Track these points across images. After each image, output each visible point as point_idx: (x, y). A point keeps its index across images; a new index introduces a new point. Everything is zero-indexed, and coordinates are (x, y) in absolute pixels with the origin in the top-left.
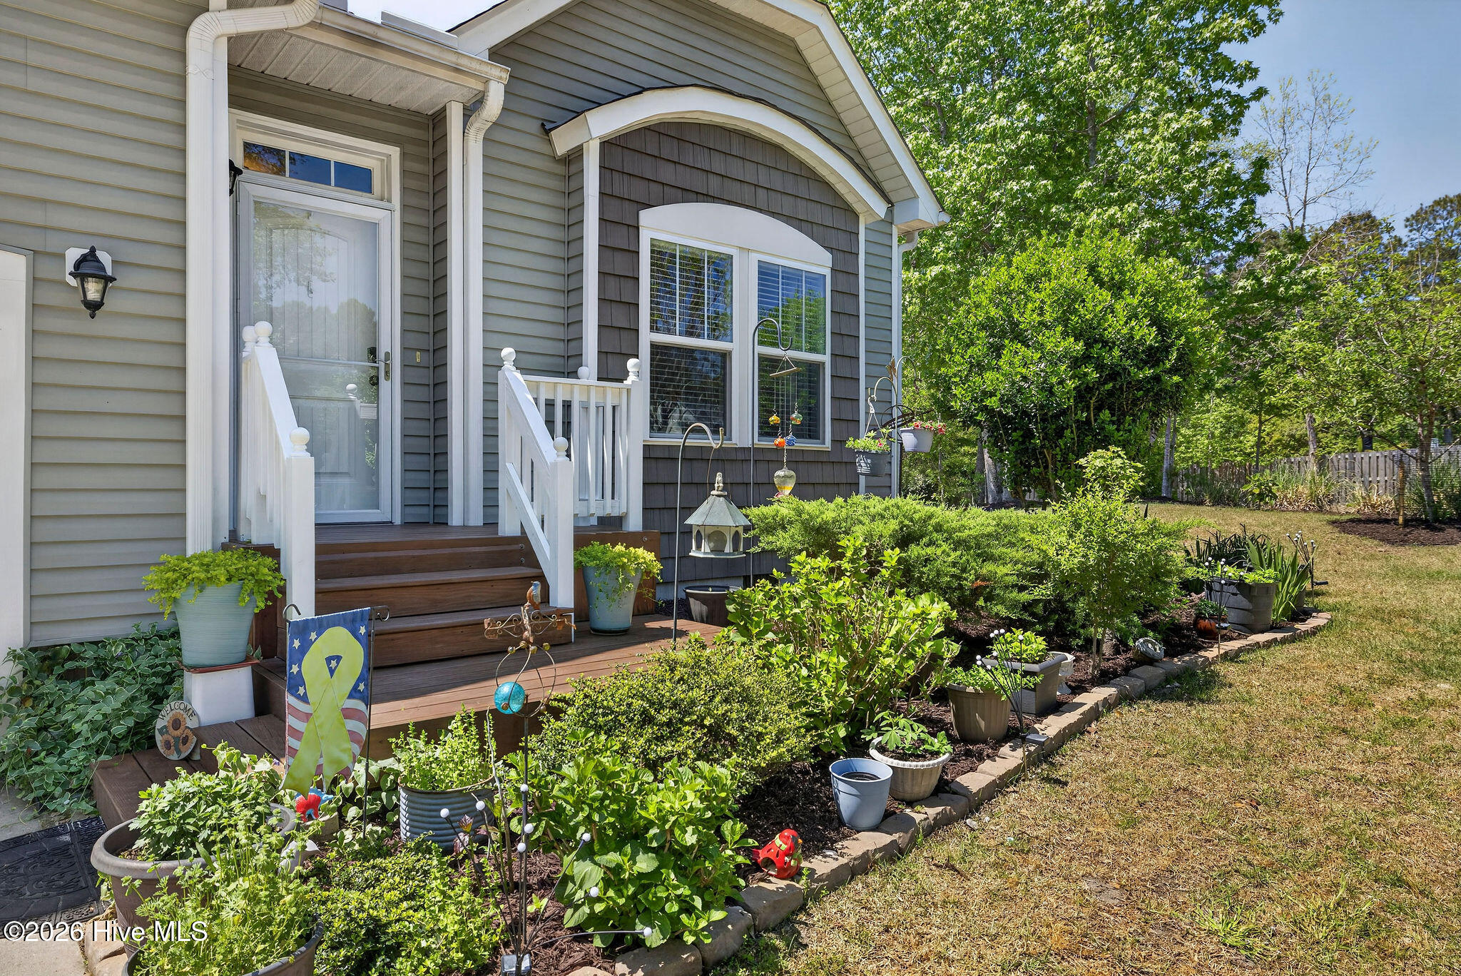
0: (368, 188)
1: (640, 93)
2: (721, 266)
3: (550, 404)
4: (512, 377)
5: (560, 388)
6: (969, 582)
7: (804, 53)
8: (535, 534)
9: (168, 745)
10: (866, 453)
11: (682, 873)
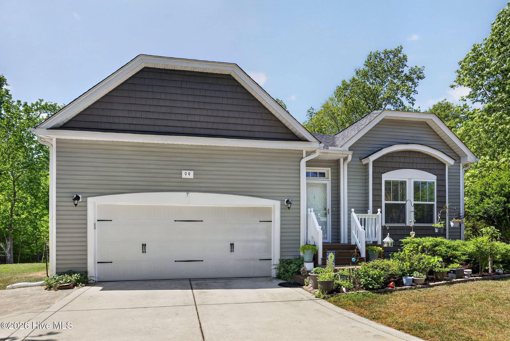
0: (324, 176)
1: (381, 149)
2: (403, 183)
3: (361, 219)
4: (354, 215)
5: (363, 216)
6: (449, 254)
7: (429, 124)
8: (358, 244)
9: (303, 273)
10: (437, 228)
11: (374, 281)
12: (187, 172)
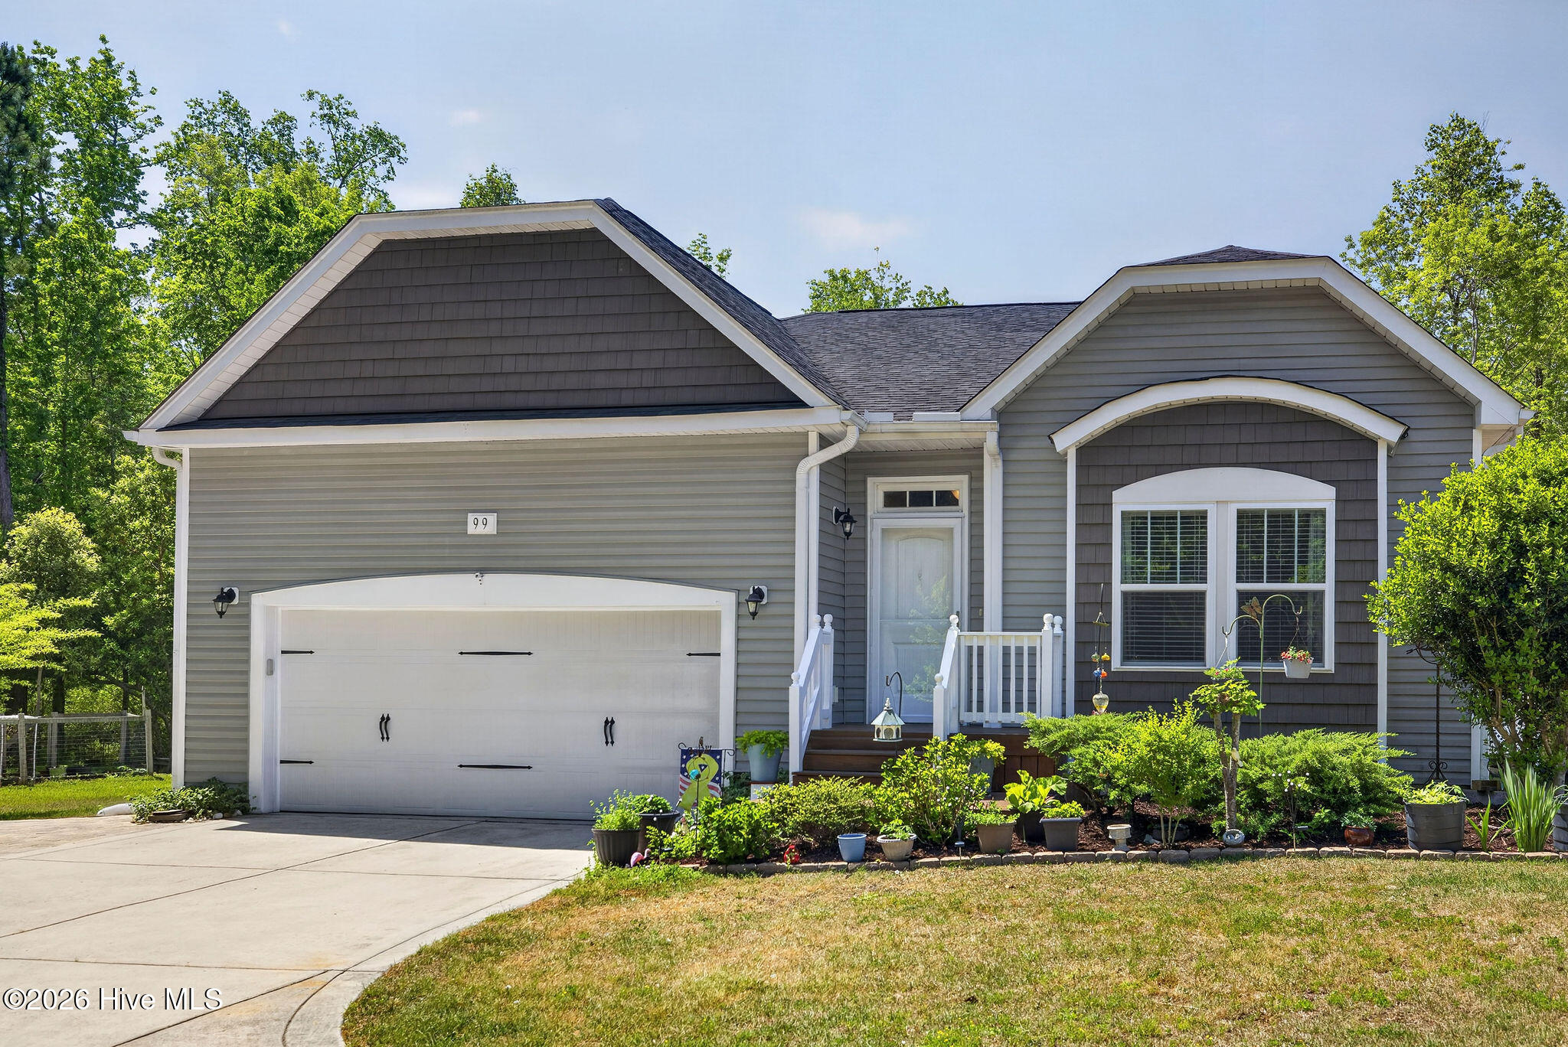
0: (955, 503)
7: (1332, 295)
12: (481, 517)
